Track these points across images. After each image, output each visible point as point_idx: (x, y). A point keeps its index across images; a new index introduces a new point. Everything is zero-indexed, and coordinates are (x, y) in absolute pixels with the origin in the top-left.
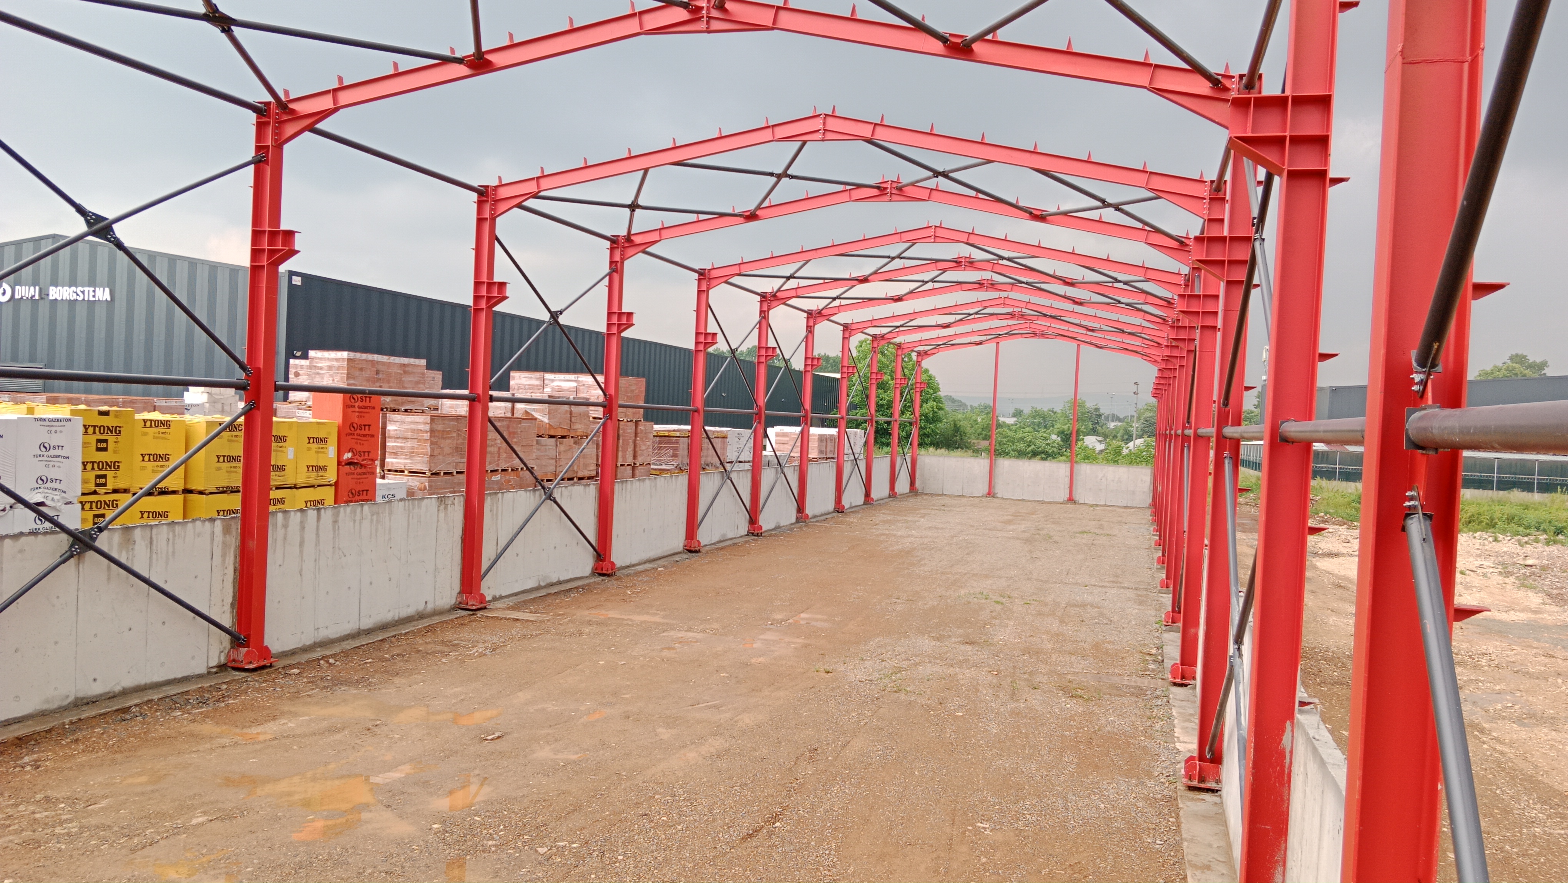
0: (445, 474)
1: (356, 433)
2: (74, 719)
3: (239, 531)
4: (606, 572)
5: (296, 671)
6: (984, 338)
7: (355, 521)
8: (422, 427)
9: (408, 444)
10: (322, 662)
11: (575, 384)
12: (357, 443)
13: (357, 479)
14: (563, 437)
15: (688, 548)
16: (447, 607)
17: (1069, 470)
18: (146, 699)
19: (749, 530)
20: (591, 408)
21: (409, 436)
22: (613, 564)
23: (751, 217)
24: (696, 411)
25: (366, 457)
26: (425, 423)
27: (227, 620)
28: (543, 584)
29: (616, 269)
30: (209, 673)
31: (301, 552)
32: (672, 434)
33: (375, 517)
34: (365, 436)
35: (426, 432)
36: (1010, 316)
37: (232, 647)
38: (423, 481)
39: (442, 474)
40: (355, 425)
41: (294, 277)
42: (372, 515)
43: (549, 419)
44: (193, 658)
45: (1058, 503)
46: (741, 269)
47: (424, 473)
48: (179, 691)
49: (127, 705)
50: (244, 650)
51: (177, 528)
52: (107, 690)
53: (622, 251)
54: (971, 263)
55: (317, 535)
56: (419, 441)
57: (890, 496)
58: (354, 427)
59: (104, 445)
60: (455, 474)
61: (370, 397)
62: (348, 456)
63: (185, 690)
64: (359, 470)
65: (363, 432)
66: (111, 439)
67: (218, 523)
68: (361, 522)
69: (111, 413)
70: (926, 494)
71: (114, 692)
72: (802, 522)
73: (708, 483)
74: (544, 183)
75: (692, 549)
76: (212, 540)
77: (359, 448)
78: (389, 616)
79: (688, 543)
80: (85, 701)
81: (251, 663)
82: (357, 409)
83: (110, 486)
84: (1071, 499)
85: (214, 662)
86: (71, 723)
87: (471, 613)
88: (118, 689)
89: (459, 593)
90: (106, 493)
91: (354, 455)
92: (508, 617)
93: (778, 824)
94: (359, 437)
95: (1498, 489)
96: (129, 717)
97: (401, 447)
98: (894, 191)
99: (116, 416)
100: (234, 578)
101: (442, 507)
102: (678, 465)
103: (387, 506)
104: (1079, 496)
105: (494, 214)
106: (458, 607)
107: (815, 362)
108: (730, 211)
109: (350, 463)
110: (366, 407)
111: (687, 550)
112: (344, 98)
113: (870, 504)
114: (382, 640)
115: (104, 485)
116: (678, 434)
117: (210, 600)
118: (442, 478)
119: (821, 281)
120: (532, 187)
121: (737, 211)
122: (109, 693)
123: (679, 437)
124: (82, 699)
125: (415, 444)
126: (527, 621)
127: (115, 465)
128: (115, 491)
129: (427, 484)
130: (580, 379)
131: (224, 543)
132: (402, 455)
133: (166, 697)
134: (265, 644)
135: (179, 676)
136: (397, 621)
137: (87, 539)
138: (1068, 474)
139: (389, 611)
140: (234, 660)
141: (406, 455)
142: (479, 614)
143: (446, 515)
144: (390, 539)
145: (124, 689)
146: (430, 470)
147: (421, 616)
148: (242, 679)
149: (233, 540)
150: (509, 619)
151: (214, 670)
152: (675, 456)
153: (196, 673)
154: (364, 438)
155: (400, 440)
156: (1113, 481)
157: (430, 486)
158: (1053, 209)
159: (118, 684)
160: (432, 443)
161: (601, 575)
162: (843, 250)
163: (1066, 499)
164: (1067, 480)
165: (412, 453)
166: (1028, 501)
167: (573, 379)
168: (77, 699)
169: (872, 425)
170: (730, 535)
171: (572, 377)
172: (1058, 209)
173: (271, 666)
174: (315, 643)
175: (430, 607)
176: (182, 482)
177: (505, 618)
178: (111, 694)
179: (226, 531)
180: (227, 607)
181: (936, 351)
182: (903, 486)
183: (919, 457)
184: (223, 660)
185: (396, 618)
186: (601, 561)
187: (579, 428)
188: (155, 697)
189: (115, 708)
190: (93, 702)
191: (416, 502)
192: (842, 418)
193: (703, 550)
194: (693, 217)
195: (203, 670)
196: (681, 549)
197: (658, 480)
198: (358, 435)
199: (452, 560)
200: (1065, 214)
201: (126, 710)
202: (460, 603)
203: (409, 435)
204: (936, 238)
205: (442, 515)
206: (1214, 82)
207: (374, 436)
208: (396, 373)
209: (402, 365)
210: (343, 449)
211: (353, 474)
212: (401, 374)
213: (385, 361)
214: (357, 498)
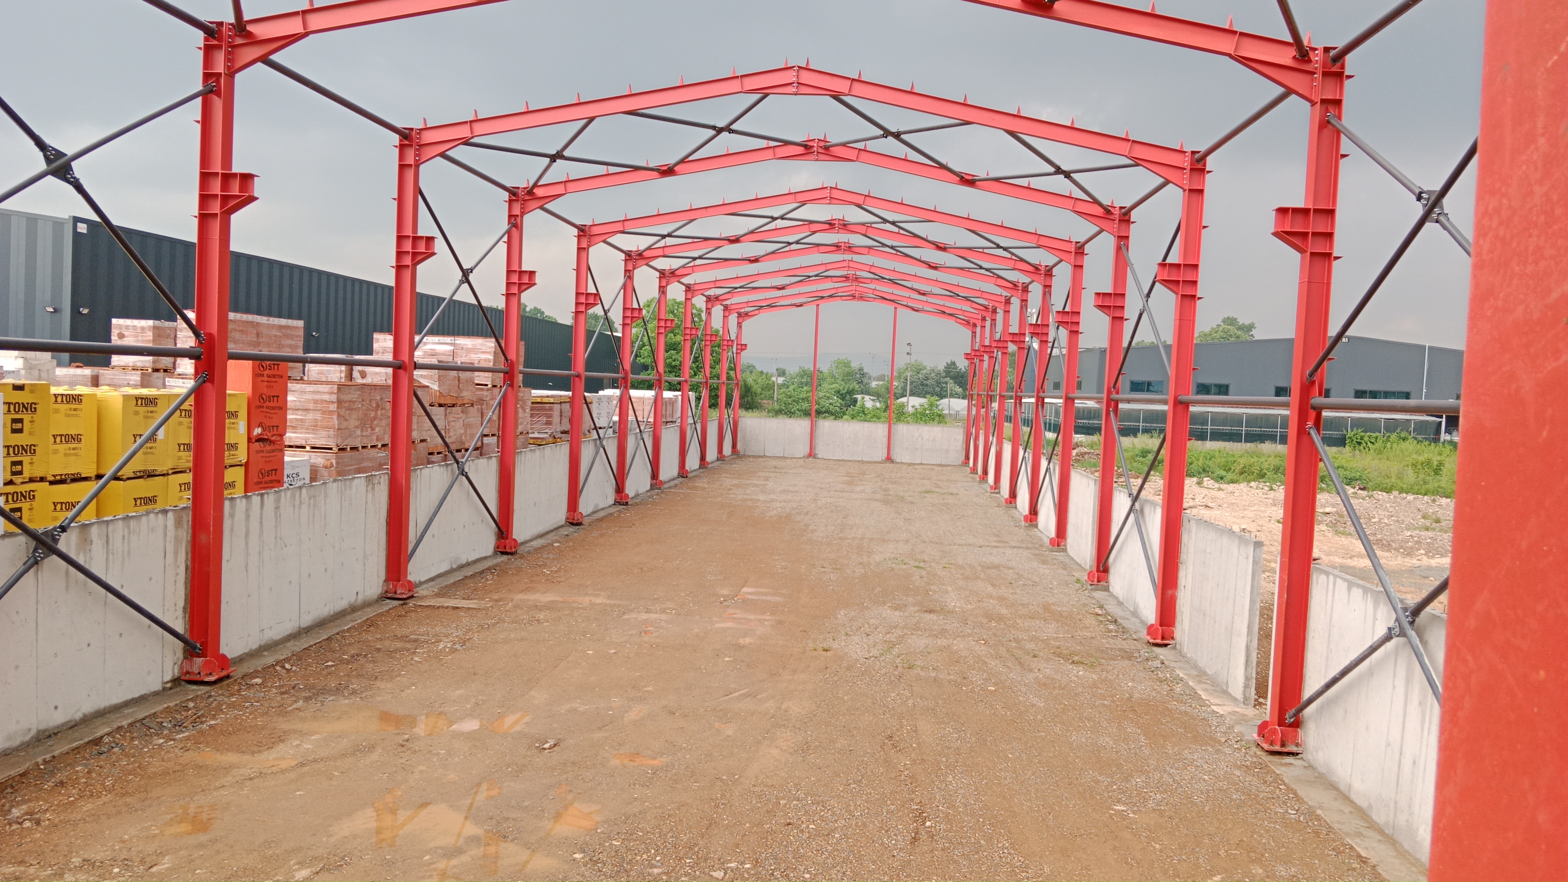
0: (351, 449)
1: (265, 405)
2: (48, 757)
3: (190, 523)
4: (509, 551)
5: (258, 680)
6: (805, 300)
7: (294, 506)
8: (327, 397)
9: (310, 416)
10: (278, 668)
11: (452, 348)
12: (266, 417)
13: (266, 457)
14: (453, 405)
15: (571, 521)
16: (375, 597)
17: (886, 430)
18: (115, 726)
19: (616, 499)
20: (477, 374)
21: (311, 408)
22: (515, 540)
23: (668, 171)
24: (577, 376)
25: (275, 432)
26: (332, 393)
27: (179, 627)
28: (454, 566)
29: (515, 224)
30: (164, 689)
31: (247, 544)
32: (546, 400)
33: (312, 501)
34: (273, 408)
35: (333, 402)
36: (844, 279)
37: (185, 658)
38: (329, 458)
39: (349, 449)
40: (264, 397)
41: (79, 225)
42: (310, 499)
43: (439, 386)
44: (149, 673)
45: (877, 462)
46: (624, 226)
47: (331, 449)
48: (147, 714)
49: (99, 734)
50: (199, 661)
51: (133, 523)
52: (68, 718)
53: (523, 204)
54: (845, 225)
55: (261, 523)
56: (324, 412)
57: (718, 460)
58: (263, 399)
59: (19, 426)
60: (360, 448)
61: (278, 365)
62: (258, 431)
63: (153, 711)
64: (268, 448)
65: (271, 404)
66: (26, 418)
67: (170, 514)
68: (300, 508)
69: (26, 387)
70: (749, 456)
71: (75, 721)
72: (657, 489)
73: (587, 452)
74: (479, 128)
75: (574, 521)
76: (165, 534)
77: (268, 423)
78: (324, 610)
79: (570, 515)
80: (47, 734)
81: (210, 674)
82: (266, 379)
83: (27, 474)
84: (889, 459)
85: (168, 677)
86: (45, 762)
87: (401, 602)
88: (78, 716)
89: (385, 581)
90: (23, 483)
91: (264, 430)
92: (446, 605)
93: (928, 824)
94: (268, 410)
95: (1246, 441)
96: (106, 750)
97: (301, 420)
98: (820, 150)
99: (32, 391)
100: (186, 578)
101: (370, 487)
102: (552, 433)
103: (323, 487)
104: (897, 456)
105: (419, 160)
106: (386, 596)
107: (669, 324)
108: (644, 164)
109: (259, 440)
110: (274, 376)
111: (570, 523)
112: (315, 21)
113: (706, 468)
114: (327, 639)
115: (20, 473)
116: (552, 400)
117: (164, 605)
118: (348, 454)
119: (690, 240)
120: (464, 132)
121: (651, 165)
122: (71, 721)
123: (553, 403)
124: (44, 731)
125: (318, 416)
126: (469, 609)
127: (30, 450)
128: (32, 480)
129: (334, 461)
130: (456, 342)
131: (176, 538)
132: (302, 428)
133: (135, 722)
134: (221, 652)
135: (137, 695)
136: (332, 616)
137: (49, 541)
138: (886, 434)
139: (326, 605)
140: (188, 673)
141: (307, 429)
142: (411, 603)
143: (373, 495)
144: (325, 525)
145: (85, 715)
146: (337, 446)
147: (353, 609)
148: (205, 694)
149: (185, 534)
150: (447, 607)
151: (169, 685)
152: (549, 423)
153: (153, 690)
154: (273, 411)
155: (300, 412)
156: (928, 440)
157: (337, 463)
158: (983, 175)
159: (78, 710)
160: (339, 416)
161: (503, 553)
162: (733, 209)
163: (884, 458)
164: (885, 440)
165: (315, 427)
166: (849, 461)
168: (39, 732)
169: (707, 388)
170: (601, 506)
171: (448, 339)
172: (988, 175)
173: (228, 677)
174: (260, 647)
175: (361, 597)
176: (94, 466)
177: (443, 607)
178: (73, 723)
179: (178, 523)
180: (180, 613)
181: (757, 312)
182: (727, 450)
183: (740, 419)
184: (177, 673)
185: (332, 613)
186: (503, 538)
187: (467, 395)
188: (125, 723)
189: (86, 740)
190: (55, 734)
191: (348, 482)
192: (686, 381)
193: (586, 521)
194: (602, 170)
195: (158, 687)
196: (563, 522)
197: (546, 449)
198: (267, 408)
199: (379, 545)
200: (998, 180)
201: (97, 741)
202: (387, 592)
203: (311, 406)
204: (832, 200)
205: (370, 495)
206: (1303, 54)
207: (283, 408)
208: (276, 336)
209: (281, 327)
210: (252, 424)
211: (262, 451)
212: (281, 337)
213: (264, 322)
214: (267, 479)
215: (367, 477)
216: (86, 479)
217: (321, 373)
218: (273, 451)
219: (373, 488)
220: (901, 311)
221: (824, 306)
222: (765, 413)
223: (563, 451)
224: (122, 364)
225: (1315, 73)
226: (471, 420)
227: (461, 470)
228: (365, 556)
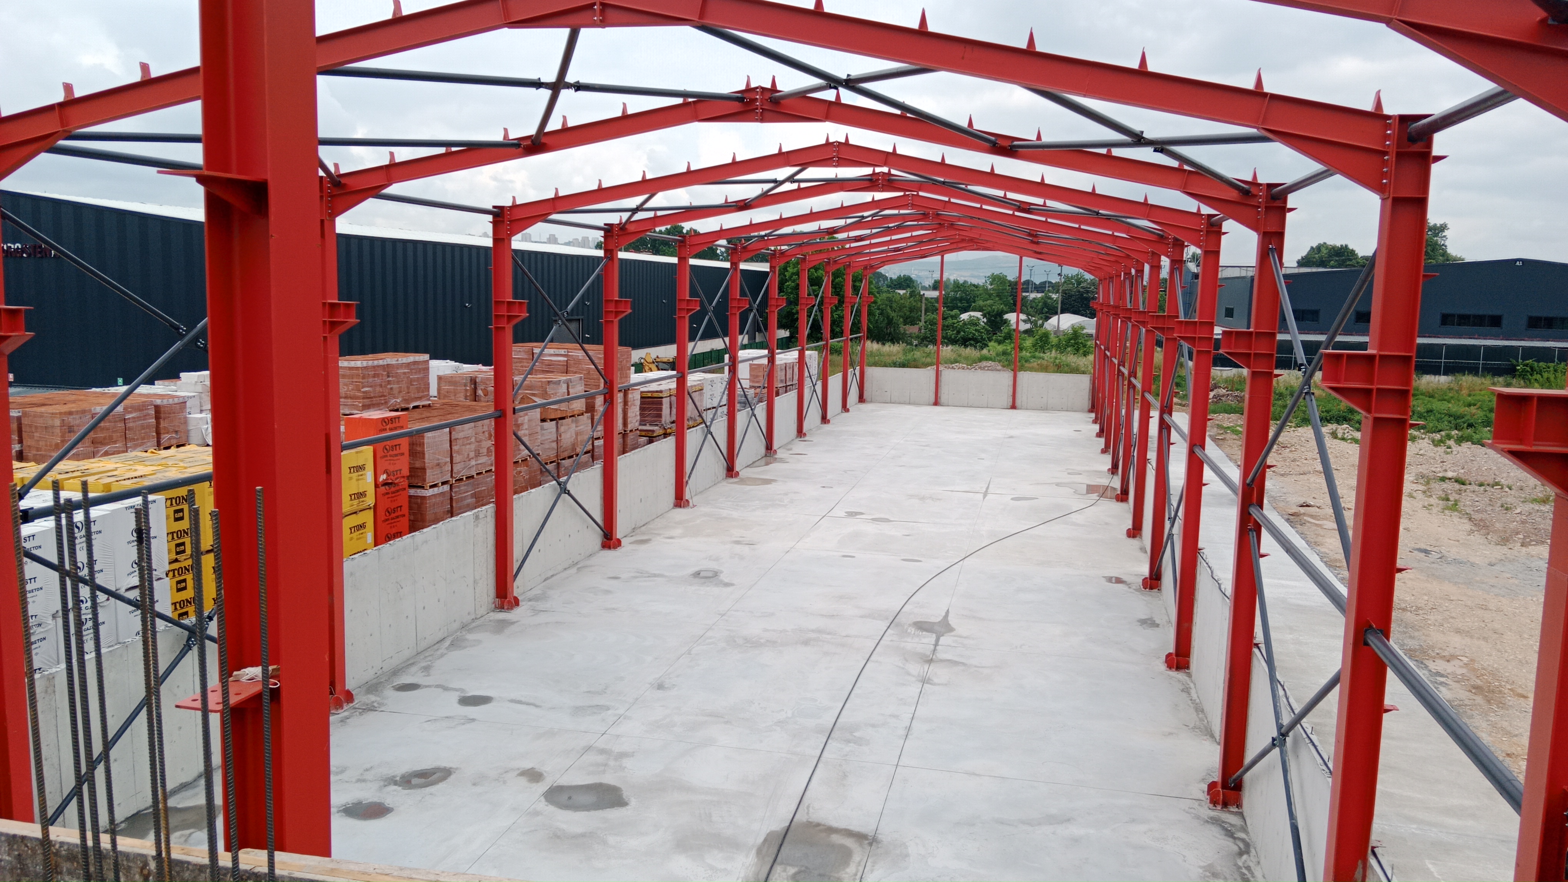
1: (388, 454)
4: (613, 549)
12: (390, 464)
15: (678, 507)
17: (1012, 378)
22: (619, 540)
25: (399, 475)
34: (396, 455)
40: (387, 447)
45: (1002, 410)
57: (842, 409)
58: (386, 449)
59: (180, 514)
62: (383, 477)
64: (393, 489)
70: (875, 404)
72: (772, 457)
73: (693, 442)
74: (559, 205)
75: (681, 507)
77: (391, 468)
79: (678, 503)
84: (1014, 407)
89: (494, 598)
91: (388, 475)
104: (1021, 403)
109: (385, 484)
110: (395, 428)
113: (827, 424)
120: (547, 209)
134: (346, 686)
154: (395, 458)
163: (1009, 407)
164: (1010, 388)
166: (974, 408)
170: (711, 485)
175: (472, 617)
181: (881, 265)
182: (853, 397)
183: (867, 373)
186: (606, 535)
193: (691, 504)
196: (671, 508)
199: (487, 568)
202: (496, 608)
210: (378, 472)
211: (387, 493)
215: (473, 514)
218: (398, 491)
219: (480, 522)
221: (947, 255)
223: (669, 446)
227: (563, 490)
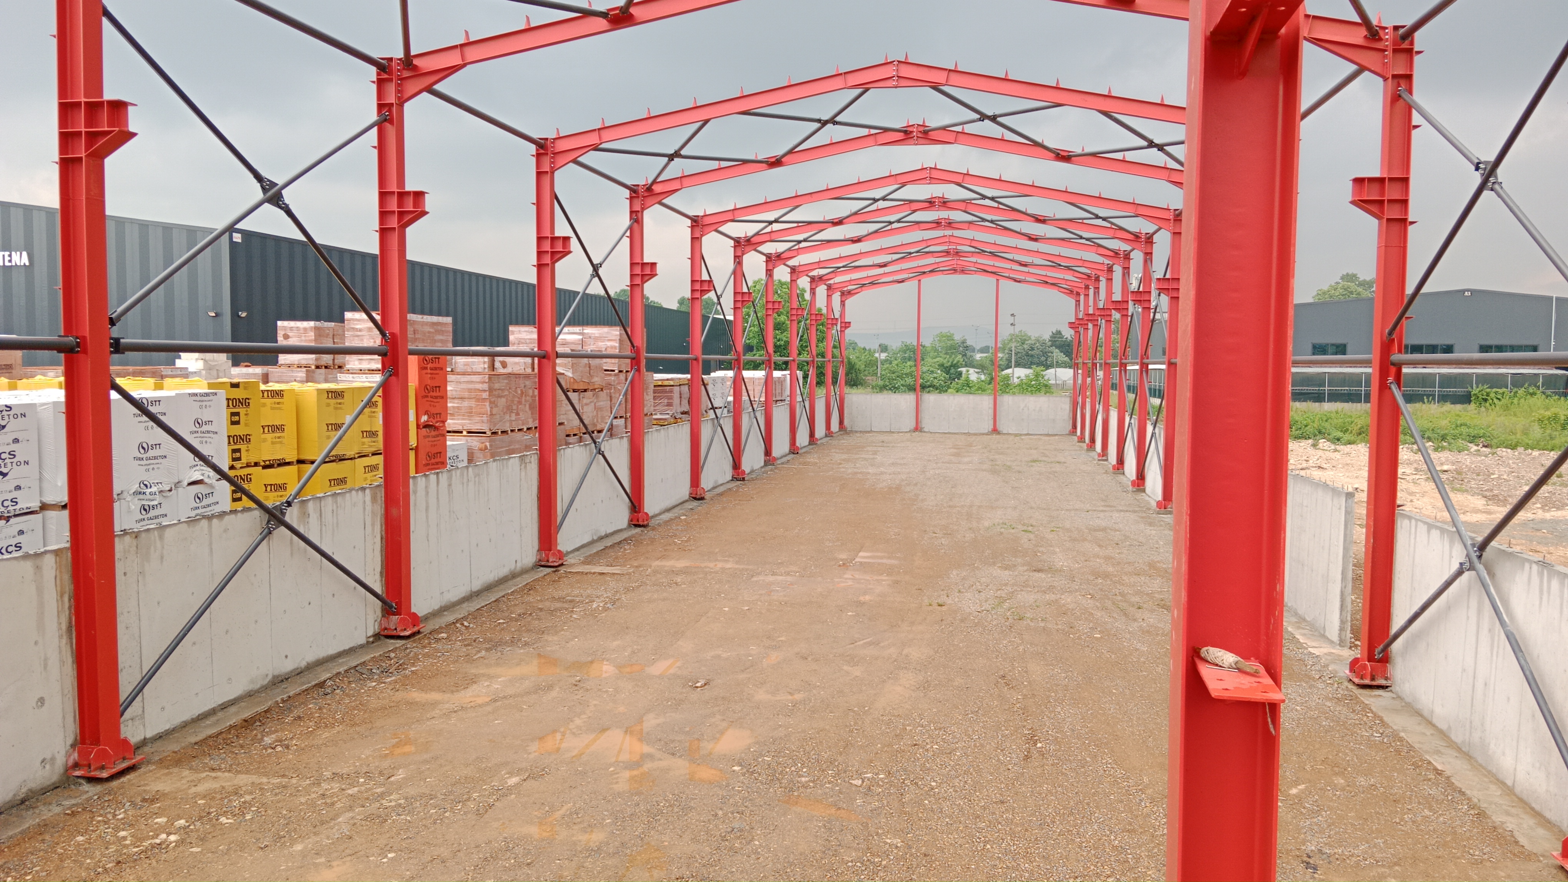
0: (502, 432)
1: (429, 395)
2: (285, 696)
3: (383, 499)
4: (641, 523)
5: (444, 635)
6: (906, 276)
7: (463, 483)
8: (479, 386)
9: (466, 404)
10: (458, 625)
11: (581, 337)
13: (432, 441)
14: (585, 391)
15: (694, 496)
16: (530, 565)
17: (992, 402)
18: (335, 672)
19: (733, 475)
20: (605, 360)
21: (467, 396)
22: (647, 514)
23: (777, 163)
24: (695, 360)
25: (439, 419)
26: (480, 382)
27: (378, 588)
28: (595, 538)
29: (636, 218)
30: (368, 642)
31: (427, 517)
32: (666, 383)
33: (477, 479)
34: (436, 397)
35: (485, 391)
36: (945, 254)
37: (383, 616)
38: (483, 441)
39: (500, 433)
40: (428, 387)
41: (233, 234)
42: (475, 477)
43: (573, 373)
44: (356, 628)
45: (983, 434)
46: (733, 215)
47: (485, 433)
48: (358, 662)
49: (322, 679)
50: (395, 618)
51: (339, 499)
52: (295, 666)
53: (643, 200)
54: (945, 203)
55: (438, 498)
56: (478, 400)
57: (826, 436)
58: (428, 389)
59: (236, 418)
60: (509, 432)
61: (439, 358)
62: (424, 418)
63: (363, 660)
64: (433, 433)
65: (434, 394)
66: (242, 411)
67: (367, 491)
68: (468, 485)
69: (241, 385)
70: (856, 432)
71: (301, 668)
72: (771, 465)
74: (606, 135)
75: (697, 496)
76: (364, 509)
77: (433, 410)
78: (491, 576)
79: (693, 490)
80: (280, 679)
81: (405, 630)
82: (429, 371)
83: (244, 460)
84: (995, 430)
85: (370, 633)
86: (283, 701)
87: (554, 569)
88: (303, 664)
89: (538, 551)
90: (241, 468)
91: (429, 417)
92: (593, 571)
93: (1039, 745)
94: (432, 400)
96: (330, 692)
97: (458, 408)
98: (920, 135)
99: (245, 388)
100: (381, 547)
101: (523, 465)
102: (673, 414)
103: (485, 466)
104: (1002, 427)
105: (554, 167)
106: (540, 564)
107: (776, 306)
108: (753, 158)
110: (436, 369)
111: (693, 498)
112: (471, 53)
113: (816, 444)
114: (495, 601)
115: (239, 459)
116: (672, 383)
117: (365, 570)
118: (499, 437)
119: (795, 225)
120: (593, 139)
121: (760, 158)
122: (298, 669)
123: (673, 386)
124: (278, 677)
125: (473, 403)
126: (614, 574)
127: (245, 439)
128: (248, 465)
129: (488, 444)
130: (585, 331)
131: (373, 512)
132: (459, 415)
133: (349, 669)
135: (347, 647)
136: (497, 581)
137: (278, 514)
138: (992, 406)
140: (386, 629)
141: (464, 415)
142: (562, 570)
143: (526, 472)
144: (488, 500)
145: (308, 664)
146: (490, 430)
147: (513, 576)
148: (402, 646)
149: (379, 508)
150: (594, 573)
151: (371, 639)
152: (670, 405)
153: (359, 644)
154: (435, 400)
155: (456, 401)
156: (1034, 410)
157: (491, 446)
158: (1079, 151)
159: (303, 659)
160: (491, 402)
161: (637, 526)
162: (837, 193)
163: (990, 430)
164: (991, 412)
165: (470, 413)
166: (955, 434)
167: (578, 331)
168: (274, 677)
169: (813, 367)
170: (720, 482)
171: (577, 329)
172: (1083, 150)
173: (419, 632)
174: (441, 607)
175: (519, 565)
176: (296, 452)
177: (590, 573)
178: (299, 670)
179: (374, 499)
180: (378, 576)
181: (859, 290)
183: (846, 395)
184: (377, 631)
185: (496, 579)
186: (636, 512)
187: (597, 380)
188: (342, 670)
189: (313, 683)
190: (287, 679)
191: (505, 462)
192: (794, 360)
193: (708, 496)
194: (714, 165)
195: (363, 641)
196: (687, 497)
197: (670, 429)
198: (432, 397)
200: (1094, 155)
201: (321, 685)
202: (540, 560)
203: (466, 394)
204: (932, 180)
205: (523, 473)
206: (1374, 33)
207: (444, 397)
208: (429, 332)
209: (433, 324)
210: (420, 413)
212: (433, 333)
213: (420, 320)
214: (433, 461)
215: (520, 457)
216: (289, 464)
217: (466, 364)
218: (437, 436)
219: (525, 467)
220: (1002, 282)
221: (926, 281)
222: (869, 389)
223: (684, 431)
224: (288, 362)
225: (1386, 51)
226: (601, 403)
227: (598, 448)
228: (521, 528)
